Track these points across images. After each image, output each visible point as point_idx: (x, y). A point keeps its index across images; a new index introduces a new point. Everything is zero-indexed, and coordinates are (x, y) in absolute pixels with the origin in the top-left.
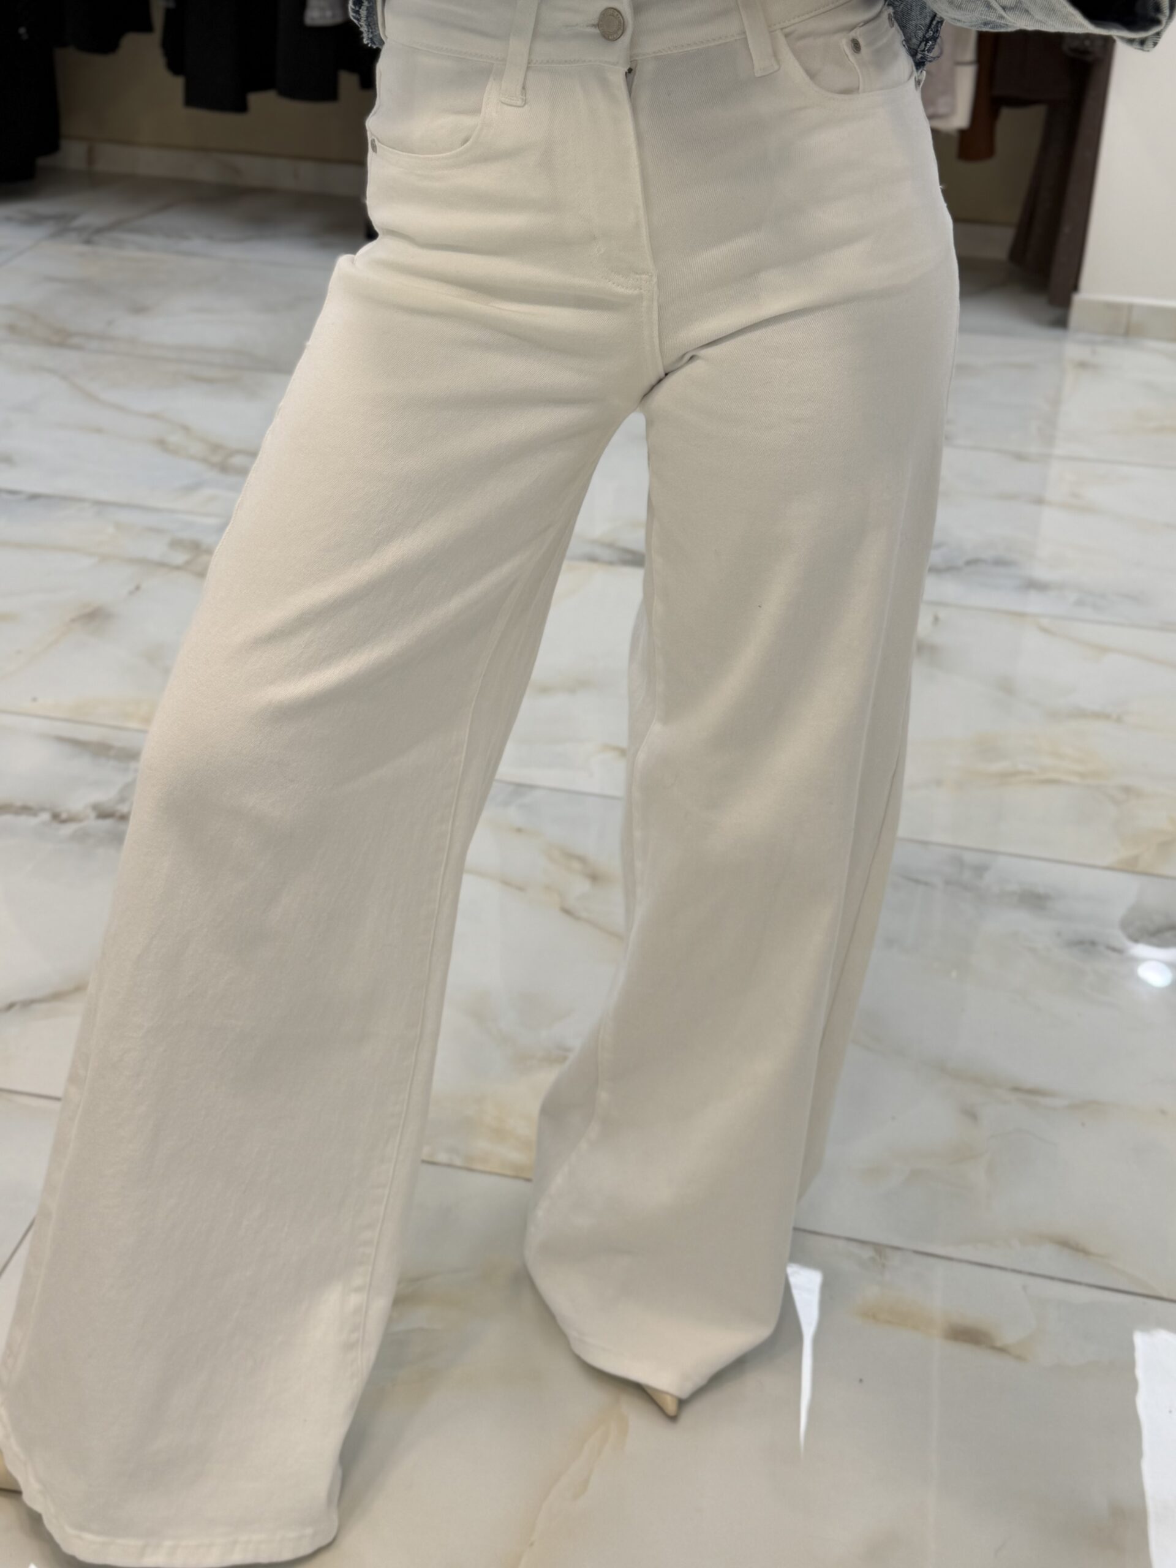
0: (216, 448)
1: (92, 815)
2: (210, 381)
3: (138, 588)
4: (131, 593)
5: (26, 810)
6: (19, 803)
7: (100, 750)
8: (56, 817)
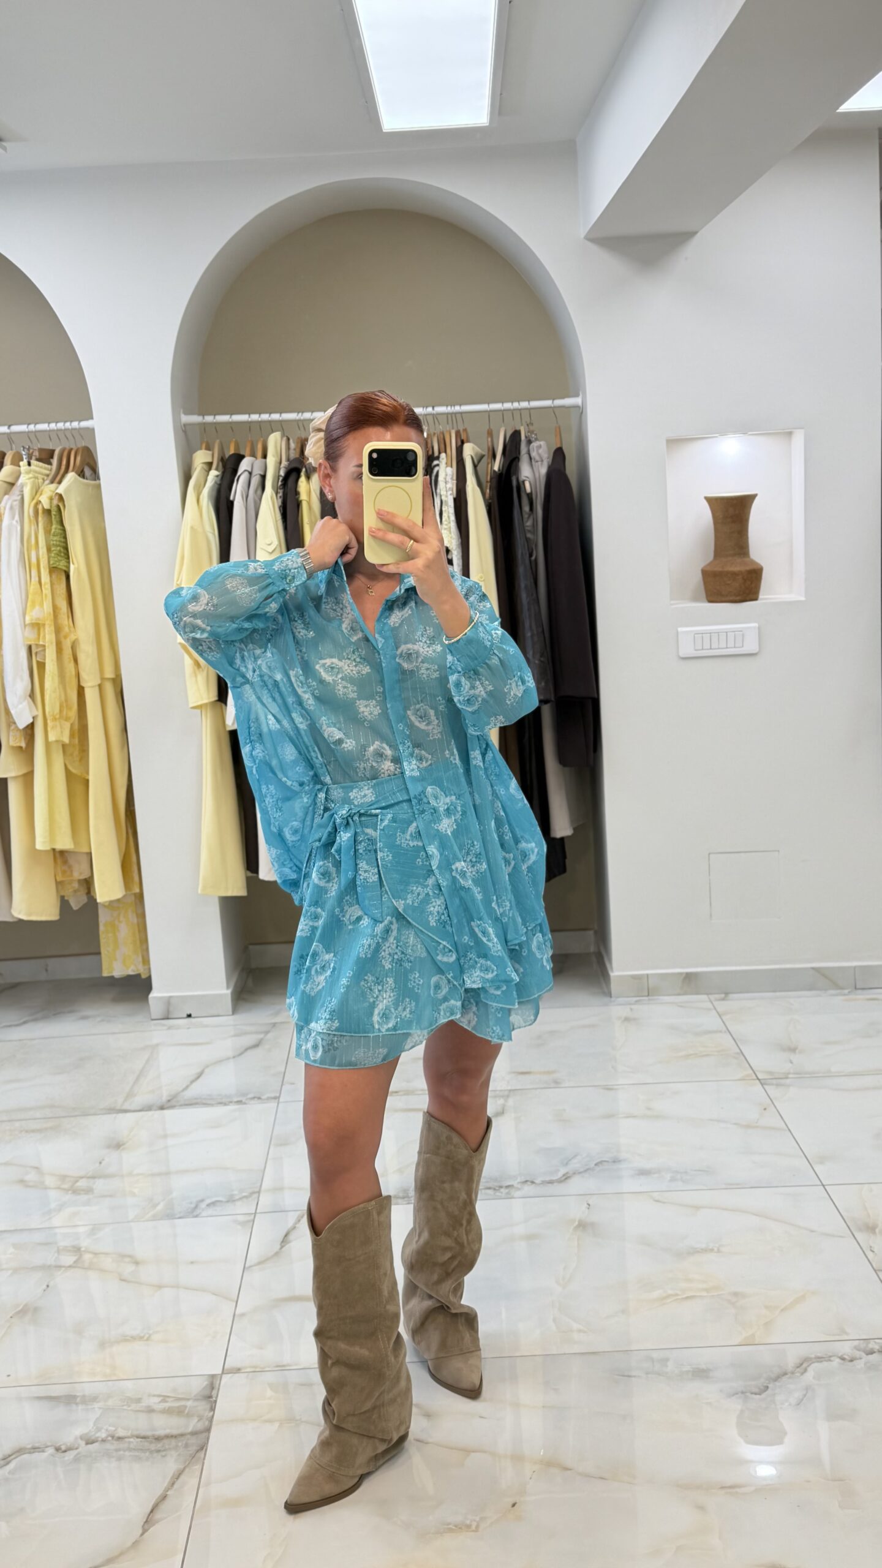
0: (63, 1178)
1: (83, 1443)
2: (40, 1131)
3: (48, 1286)
4: (45, 1290)
5: (35, 1449)
6: (29, 1446)
7: (69, 1400)
8: (58, 1449)
